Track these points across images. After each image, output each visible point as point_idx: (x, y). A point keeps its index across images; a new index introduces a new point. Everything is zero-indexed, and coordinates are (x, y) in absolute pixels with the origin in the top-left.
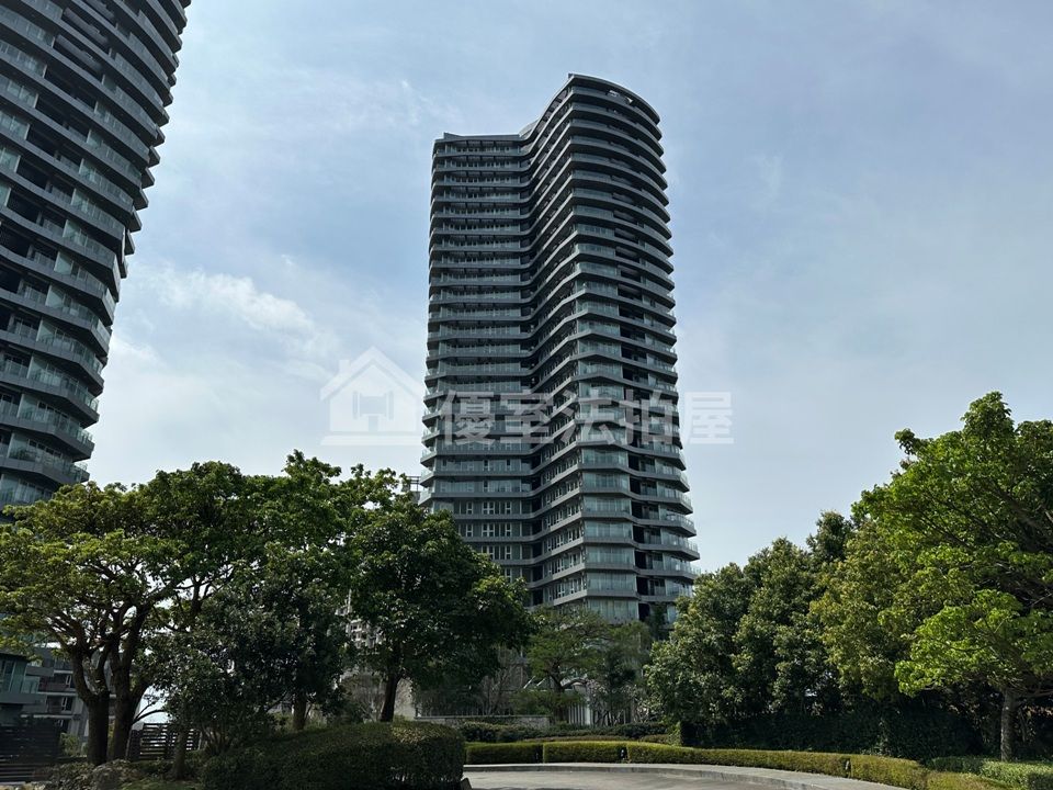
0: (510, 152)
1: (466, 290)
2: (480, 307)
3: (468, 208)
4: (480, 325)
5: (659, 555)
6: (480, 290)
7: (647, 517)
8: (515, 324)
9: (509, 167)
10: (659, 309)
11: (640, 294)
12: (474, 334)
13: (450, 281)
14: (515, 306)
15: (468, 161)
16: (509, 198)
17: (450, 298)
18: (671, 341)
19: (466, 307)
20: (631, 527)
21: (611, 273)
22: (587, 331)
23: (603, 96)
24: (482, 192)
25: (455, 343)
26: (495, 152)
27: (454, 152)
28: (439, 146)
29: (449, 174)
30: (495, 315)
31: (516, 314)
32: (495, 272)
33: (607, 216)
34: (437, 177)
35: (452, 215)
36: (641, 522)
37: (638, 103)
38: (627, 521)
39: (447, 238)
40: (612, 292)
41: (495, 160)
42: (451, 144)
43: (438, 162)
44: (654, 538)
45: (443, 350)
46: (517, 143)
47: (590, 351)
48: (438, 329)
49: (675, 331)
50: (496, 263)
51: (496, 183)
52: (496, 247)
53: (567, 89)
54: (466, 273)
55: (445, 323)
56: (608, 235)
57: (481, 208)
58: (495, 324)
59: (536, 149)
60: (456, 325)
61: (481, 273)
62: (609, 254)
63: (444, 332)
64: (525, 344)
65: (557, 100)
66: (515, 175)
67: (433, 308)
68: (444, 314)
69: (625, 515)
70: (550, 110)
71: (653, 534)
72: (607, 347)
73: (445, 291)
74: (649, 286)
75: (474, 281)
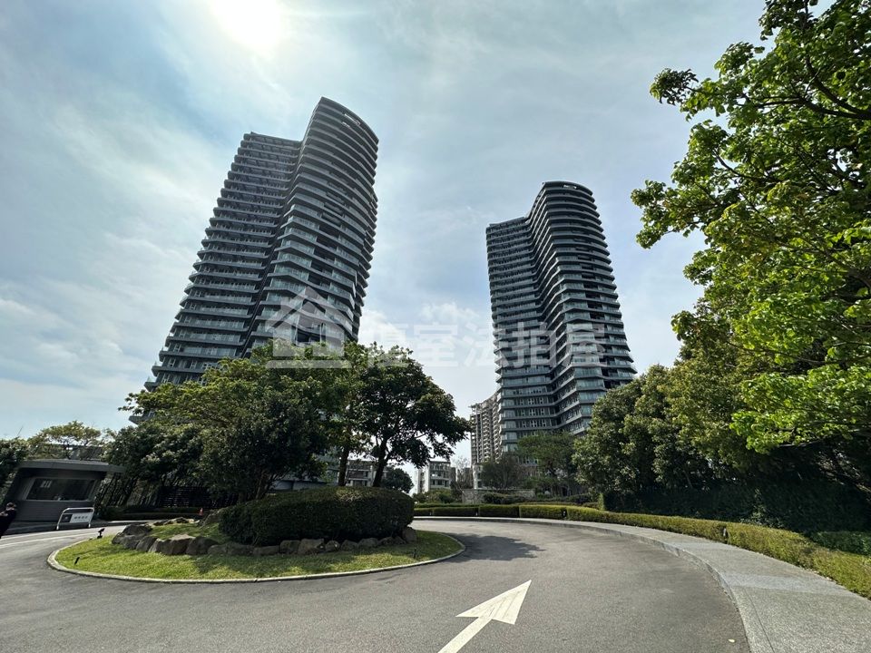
0: (521, 225)
1: (507, 290)
2: (515, 297)
3: (504, 254)
4: (515, 305)
6: (514, 289)
8: (532, 301)
9: (521, 232)
10: (606, 282)
11: (594, 276)
12: (513, 309)
13: (499, 287)
14: (531, 293)
15: (502, 233)
16: (522, 245)
17: (500, 295)
18: (616, 297)
19: (508, 298)
21: (578, 268)
22: (568, 298)
23: (561, 188)
24: (509, 246)
25: (504, 315)
26: (514, 227)
27: (495, 231)
28: (488, 230)
29: (493, 241)
30: (522, 299)
31: (532, 297)
32: (520, 279)
33: (571, 242)
34: (489, 243)
35: (497, 258)
37: (579, 187)
39: (496, 268)
40: (579, 277)
41: (514, 230)
42: (493, 228)
43: (488, 237)
45: (500, 319)
46: (523, 220)
47: (570, 308)
48: (496, 310)
49: (616, 291)
50: (520, 275)
51: (516, 240)
52: (519, 268)
53: (542, 190)
54: (506, 282)
55: (499, 306)
56: (573, 250)
57: (510, 252)
58: (522, 303)
59: (532, 220)
60: (504, 306)
61: (513, 281)
62: (574, 259)
63: (499, 310)
64: (538, 310)
65: (539, 196)
66: (524, 235)
67: (493, 300)
68: (498, 302)
69: (601, 388)
70: (536, 201)
72: (579, 304)
73: (498, 292)
74: (598, 271)
75: (511, 285)
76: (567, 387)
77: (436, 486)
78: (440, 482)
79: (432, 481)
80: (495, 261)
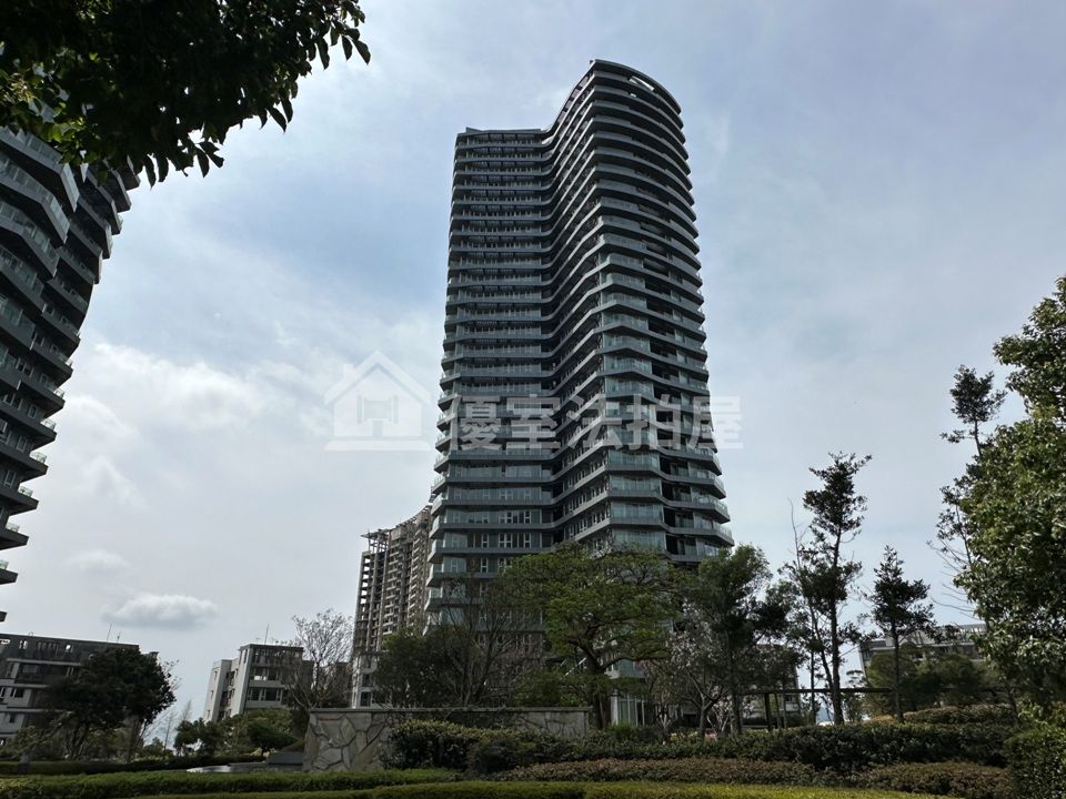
0: (533, 145)
1: (485, 274)
2: (499, 291)
3: (489, 195)
4: (499, 308)
5: (691, 540)
7: (679, 499)
8: (535, 306)
9: (531, 158)
10: (686, 286)
11: (667, 269)
12: (493, 317)
13: (469, 265)
14: (535, 289)
15: (489, 152)
16: (529, 187)
17: (469, 282)
18: (700, 319)
19: (486, 291)
20: (661, 508)
21: (638, 246)
22: (612, 303)
23: (624, 80)
24: (503, 181)
25: (473, 326)
26: (516, 144)
27: (474, 145)
28: (461, 139)
30: (515, 298)
31: (536, 297)
34: (458, 167)
36: (672, 504)
37: (659, 89)
38: (657, 502)
39: (467, 223)
40: (638, 266)
41: (516, 151)
42: (471, 137)
43: (459, 153)
44: (686, 521)
45: (461, 333)
46: (538, 136)
47: (614, 324)
48: (455, 313)
49: (703, 309)
50: (517, 248)
51: (517, 172)
53: (588, 75)
54: (486, 258)
55: (463, 306)
56: (632, 208)
58: (514, 307)
59: (557, 138)
60: (475, 308)
62: (633, 226)
63: (462, 315)
64: (546, 327)
65: (578, 88)
66: (536, 165)
67: (452, 291)
68: (463, 298)
69: (655, 495)
70: (571, 99)
71: (684, 517)
72: (632, 320)
73: (464, 275)
74: (674, 261)
76: (586, 491)
77: (261, 704)
78: (271, 694)
79: (252, 692)
80: (467, 208)
